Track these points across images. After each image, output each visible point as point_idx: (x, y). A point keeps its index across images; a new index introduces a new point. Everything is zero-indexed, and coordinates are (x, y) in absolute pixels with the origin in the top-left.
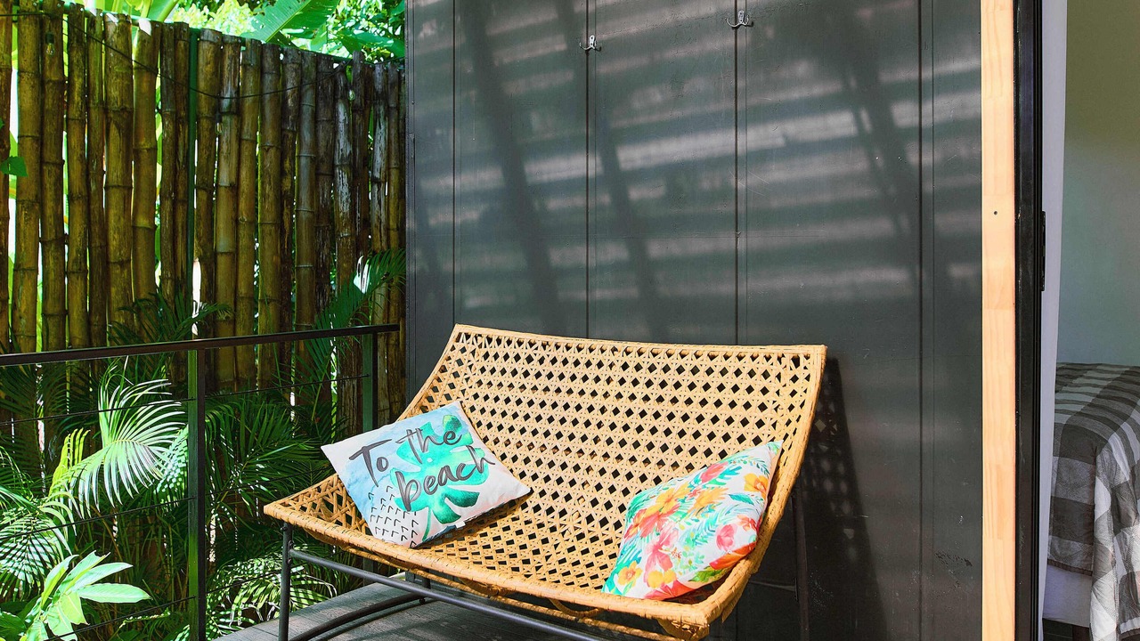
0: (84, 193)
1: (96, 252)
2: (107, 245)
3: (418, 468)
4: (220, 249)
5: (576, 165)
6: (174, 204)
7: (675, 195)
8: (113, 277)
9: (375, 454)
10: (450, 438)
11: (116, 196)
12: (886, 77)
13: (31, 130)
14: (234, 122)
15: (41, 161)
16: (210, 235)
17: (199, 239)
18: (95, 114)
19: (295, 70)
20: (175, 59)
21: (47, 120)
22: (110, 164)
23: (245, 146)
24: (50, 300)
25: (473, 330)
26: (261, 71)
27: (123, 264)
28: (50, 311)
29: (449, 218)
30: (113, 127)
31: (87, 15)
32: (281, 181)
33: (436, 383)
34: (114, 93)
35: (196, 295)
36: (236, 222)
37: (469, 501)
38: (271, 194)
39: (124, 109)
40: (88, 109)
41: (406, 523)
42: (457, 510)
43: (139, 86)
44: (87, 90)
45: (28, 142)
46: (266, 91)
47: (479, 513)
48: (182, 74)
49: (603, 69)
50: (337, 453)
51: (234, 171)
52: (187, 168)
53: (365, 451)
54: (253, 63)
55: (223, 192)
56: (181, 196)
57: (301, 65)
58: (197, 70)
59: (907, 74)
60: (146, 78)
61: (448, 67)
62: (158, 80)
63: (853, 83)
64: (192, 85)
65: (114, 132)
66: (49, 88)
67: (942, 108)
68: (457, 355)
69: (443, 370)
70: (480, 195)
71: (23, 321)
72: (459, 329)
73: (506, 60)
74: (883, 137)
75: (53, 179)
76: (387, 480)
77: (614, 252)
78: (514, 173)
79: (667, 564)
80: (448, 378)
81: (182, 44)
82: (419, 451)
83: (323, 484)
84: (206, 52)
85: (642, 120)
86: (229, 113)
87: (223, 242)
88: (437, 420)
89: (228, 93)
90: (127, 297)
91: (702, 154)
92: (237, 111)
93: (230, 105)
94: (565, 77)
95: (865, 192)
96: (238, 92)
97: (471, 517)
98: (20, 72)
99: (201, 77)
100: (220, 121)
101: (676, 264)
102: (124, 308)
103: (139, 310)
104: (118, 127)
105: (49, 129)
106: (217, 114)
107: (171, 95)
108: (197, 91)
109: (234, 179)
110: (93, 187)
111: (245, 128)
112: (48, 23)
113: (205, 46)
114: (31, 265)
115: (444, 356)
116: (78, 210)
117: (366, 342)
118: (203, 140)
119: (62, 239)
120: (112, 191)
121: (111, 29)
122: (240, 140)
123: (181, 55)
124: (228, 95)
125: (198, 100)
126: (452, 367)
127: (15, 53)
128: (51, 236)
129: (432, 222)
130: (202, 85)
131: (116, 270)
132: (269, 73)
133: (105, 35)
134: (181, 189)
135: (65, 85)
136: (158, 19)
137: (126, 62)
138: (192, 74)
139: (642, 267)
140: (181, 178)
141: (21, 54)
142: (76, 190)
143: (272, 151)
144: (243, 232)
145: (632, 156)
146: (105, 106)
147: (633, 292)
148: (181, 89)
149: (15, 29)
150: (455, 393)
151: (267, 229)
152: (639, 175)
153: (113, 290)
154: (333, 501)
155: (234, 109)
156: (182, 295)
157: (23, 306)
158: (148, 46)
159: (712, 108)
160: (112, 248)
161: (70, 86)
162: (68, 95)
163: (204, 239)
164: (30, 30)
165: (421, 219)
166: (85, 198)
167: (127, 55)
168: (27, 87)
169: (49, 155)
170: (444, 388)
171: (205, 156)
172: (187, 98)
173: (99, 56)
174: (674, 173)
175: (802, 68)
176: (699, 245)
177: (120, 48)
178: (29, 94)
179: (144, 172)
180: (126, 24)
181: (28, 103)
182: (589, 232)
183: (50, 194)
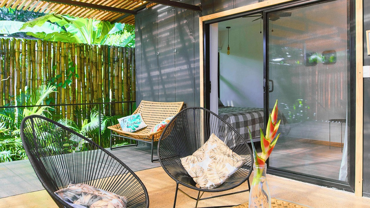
0: (89, 78)
1: (91, 89)
2: (93, 88)
3: (130, 122)
4: (115, 88)
5: (157, 73)
6: (106, 80)
7: (168, 78)
8: (94, 94)
9: (124, 120)
10: (137, 118)
11: (95, 78)
12: (190, 60)
13: (79, 67)
14: (117, 63)
15: (81, 73)
16: (113, 86)
17: (111, 86)
18: (90, 63)
19: (130, 52)
20: (105, 52)
21: (82, 65)
22: (93, 73)
23: (120, 68)
24: (83, 98)
25: (144, 101)
26: (123, 52)
27: (96, 91)
28: (83, 100)
29: (141, 82)
30: (94, 66)
31: (89, 45)
32: (128, 74)
33: (138, 110)
34: (94, 59)
35: (111, 97)
36: (118, 83)
37: (137, 127)
38: (125, 77)
39: (96, 62)
40: (89, 62)
41: (127, 130)
42: (135, 128)
43: (99, 58)
44: (89, 59)
45: (79, 69)
46: (124, 56)
47: (139, 129)
48: (107, 55)
49: (159, 57)
50: (119, 120)
51: (118, 73)
52: (108, 73)
53: (123, 120)
54: (121, 51)
55: (115, 77)
56: (107, 78)
57: (131, 51)
58: (110, 53)
59: (192, 59)
60: (100, 56)
61: (141, 56)
62: (102, 56)
63: (187, 61)
64: (109, 57)
65: (94, 67)
66: (82, 59)
67: (196, 64)
68: (141, 105)
69: (139, 108)
70: (145, 78)
71: (79, 102)
72: (142, 101)
73: (148, 55)
74: (190, 69)
75: (83, 76)
76: (126, 124)
77: (161, 87)
78: (149, 74)
79: (153, 131)
80: (140, 109)
81: (106, 49)
82: (131, 120)
83: (117, 125)
84: (111, 50)
85: (164, 66)
86: (116, 61)
87: (116, 87)
88: (136, 116)
89: (116, 57)
90: (97, 97)
91: (171, 71)
92: (118, 61)
93: (116, 60)
94: (155, 59)
95: (188, 77)
96: (118, 57)
97: (138, 129)
98: (77, 57)
99: (111, 55)
100: (114, 63)
101: (168, 88)
102: (97, 100)
103: (99, 100)
104: (95, 66)
105: (82, 67)
106: (114, 62)
107: (105, 59)
108: (110, 58)
109: (118, 75)
110: (90, 77)
111: (120, 64)
112: (82, 48)
113: (111, 49)
114: (80, 92)
115: (139, 105)
116: (88, 81)
117: (130, 103)
118: (111, 67)
119: (85, 87)
120: (94, 78)
121: (93, 48)
122: (119, 67)
123: (106, 51)
124: (116, 58)
125: (110, 60)
126: (140, 107)
127: (76, 53)
128: (83, 86)
129: (139, 82)
130: (111, 56)
131: (95, 93)
132: (124, 53)
133: (92, 49)
134: (107, 77)
135: (85, 58)
136: (102, 44)
137: (96, 54)
138: (109, 54)
139: (164, 89)
140: (107, 75)
141: (77, 53)
142: (87, 78)
143: (125, 69)
144: (120, 85)
145: (163, 71)
146: (92, 62)
147: (163, 93)
148: (107, 57)
149: (76, 49)
150: (140, 112)
151: (125, 84)
152: (164, 75)
153: (95, 96)
154: (119, 127)
155: (117, 61)
156: (107, 97)
157: (78, 99)
158: (100, 50)
159: (172, 64)
160: (94, 89)
161: (86, 59)
162: (86, 60)
163: (112, 86)
164: (78, 49)
165: (137, 82)
166: (89, 80)
167: (96, 52)
168: (78, 60)
169: (82, 72)
170: (139, 111)
171: (112, 70)
172: (108, 59)
173: (91, 53)
174: (168, 74)
175: (182, 58)
176: (170, 86)
177: (95, 51)
178: (79, 61)
179: (100, 74)
180: (96, 46)
181: (79, 63)
182: (158, 84)
183: (83, 79)
